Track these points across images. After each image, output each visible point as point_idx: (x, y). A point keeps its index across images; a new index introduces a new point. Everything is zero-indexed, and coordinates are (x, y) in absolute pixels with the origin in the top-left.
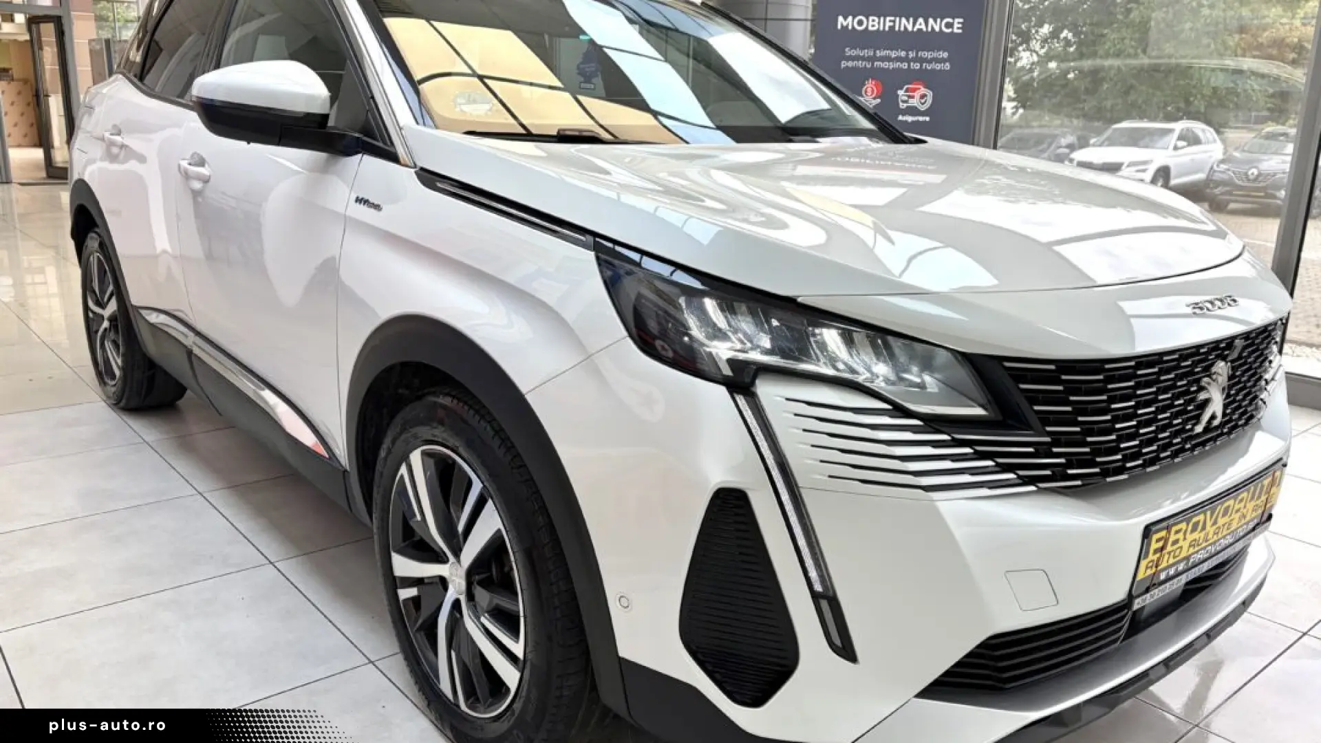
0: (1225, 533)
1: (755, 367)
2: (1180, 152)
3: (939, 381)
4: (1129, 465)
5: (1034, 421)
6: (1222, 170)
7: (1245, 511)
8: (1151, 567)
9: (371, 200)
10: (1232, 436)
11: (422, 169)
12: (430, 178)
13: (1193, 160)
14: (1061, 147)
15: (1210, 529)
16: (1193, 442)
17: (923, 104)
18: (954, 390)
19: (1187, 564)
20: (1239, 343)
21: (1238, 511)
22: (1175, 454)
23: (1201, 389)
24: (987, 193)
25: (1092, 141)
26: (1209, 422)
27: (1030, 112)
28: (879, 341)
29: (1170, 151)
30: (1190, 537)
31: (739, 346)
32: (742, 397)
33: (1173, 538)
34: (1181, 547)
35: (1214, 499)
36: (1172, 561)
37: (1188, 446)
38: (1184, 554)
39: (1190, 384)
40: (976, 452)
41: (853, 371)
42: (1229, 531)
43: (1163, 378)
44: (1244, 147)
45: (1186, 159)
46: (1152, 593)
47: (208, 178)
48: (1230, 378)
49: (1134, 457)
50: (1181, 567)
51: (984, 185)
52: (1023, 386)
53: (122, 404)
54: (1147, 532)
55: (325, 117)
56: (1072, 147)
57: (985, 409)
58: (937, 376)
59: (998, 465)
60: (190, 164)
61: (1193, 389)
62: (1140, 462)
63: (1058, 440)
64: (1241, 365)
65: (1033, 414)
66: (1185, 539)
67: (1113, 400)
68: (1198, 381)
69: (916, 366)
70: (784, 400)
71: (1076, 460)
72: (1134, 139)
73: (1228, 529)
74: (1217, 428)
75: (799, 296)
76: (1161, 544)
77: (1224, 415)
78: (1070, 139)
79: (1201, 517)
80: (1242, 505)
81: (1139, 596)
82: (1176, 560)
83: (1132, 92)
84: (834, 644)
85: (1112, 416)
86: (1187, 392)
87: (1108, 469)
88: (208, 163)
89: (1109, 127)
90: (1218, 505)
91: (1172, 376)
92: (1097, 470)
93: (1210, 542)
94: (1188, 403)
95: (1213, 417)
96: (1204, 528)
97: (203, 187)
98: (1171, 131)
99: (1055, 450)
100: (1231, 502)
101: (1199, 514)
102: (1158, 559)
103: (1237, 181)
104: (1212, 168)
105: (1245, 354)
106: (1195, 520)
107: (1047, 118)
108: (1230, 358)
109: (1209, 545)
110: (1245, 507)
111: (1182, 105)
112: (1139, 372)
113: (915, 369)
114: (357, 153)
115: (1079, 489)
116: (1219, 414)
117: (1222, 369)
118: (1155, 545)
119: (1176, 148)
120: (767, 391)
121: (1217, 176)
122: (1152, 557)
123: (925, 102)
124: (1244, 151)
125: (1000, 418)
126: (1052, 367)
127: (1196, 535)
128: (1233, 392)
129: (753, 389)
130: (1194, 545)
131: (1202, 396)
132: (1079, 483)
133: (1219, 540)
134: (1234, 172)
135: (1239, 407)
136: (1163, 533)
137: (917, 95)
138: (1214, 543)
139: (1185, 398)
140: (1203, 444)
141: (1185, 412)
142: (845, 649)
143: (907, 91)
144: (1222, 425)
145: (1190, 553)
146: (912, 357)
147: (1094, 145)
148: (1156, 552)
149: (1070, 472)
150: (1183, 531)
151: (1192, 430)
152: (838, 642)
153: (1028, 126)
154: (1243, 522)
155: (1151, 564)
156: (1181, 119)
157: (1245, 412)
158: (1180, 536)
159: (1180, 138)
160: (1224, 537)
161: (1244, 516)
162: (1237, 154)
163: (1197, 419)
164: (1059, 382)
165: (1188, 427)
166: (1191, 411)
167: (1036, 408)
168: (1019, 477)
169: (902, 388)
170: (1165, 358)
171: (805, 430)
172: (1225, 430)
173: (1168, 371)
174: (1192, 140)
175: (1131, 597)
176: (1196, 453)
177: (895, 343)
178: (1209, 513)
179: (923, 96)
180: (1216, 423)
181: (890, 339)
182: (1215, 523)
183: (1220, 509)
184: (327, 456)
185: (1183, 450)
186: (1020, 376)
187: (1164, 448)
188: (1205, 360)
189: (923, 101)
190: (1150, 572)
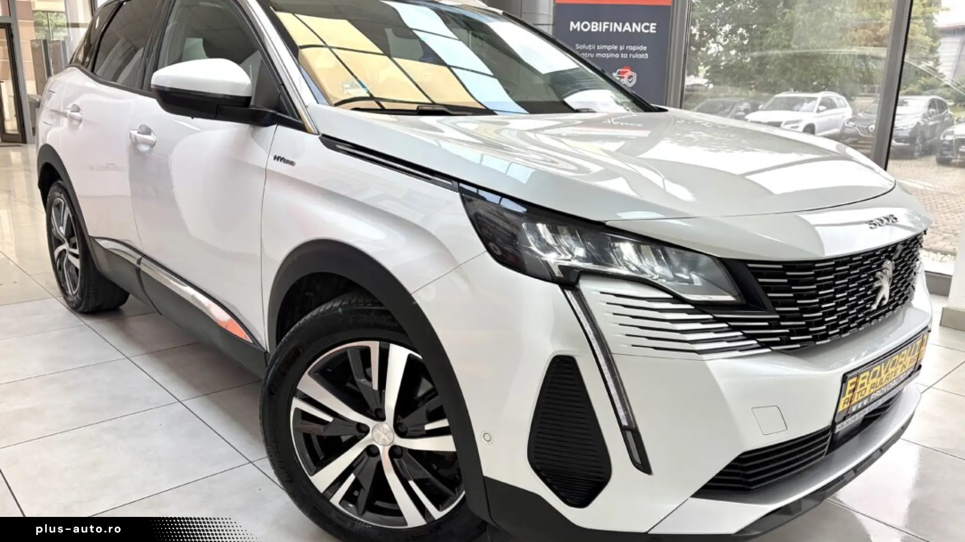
0: (893, 378)
1: (578, 271)
2: (821, 114)
3: (701, 277)
4: (830, 333)
5: (768, 304)
6: (850, 126)
7: (905, 363)
8: (847, 403)
9: (287, 158)
10: (895, 312)
11: (324, 135)
12: (330, 142)
13: (830, 120)
14: (740, 111)
15: (884, 376)
16: (871, 316)
17: (630, 82)
18: (713, 285)
19: (869, 400)
20: (900, 247)
21: (901, 363)
22: (859, 325)
23: (876, 279)
24: (694, 144)
25: (760, 107)
26: (881, 302)
27: (717, 87)
28: (660, 251)
29: (814, 114)
30: (871, 382)
31: (563, 256)
32: (570, 292)
33: (861, 382)
34: (866, 389)
35: (886, 355)
36: (860, 398)
37: (868, 319)
38: (867, 394)
39: (869, 276)
40: (730, 326)
41: (643, 272)
42: (896, 377)
43: (852, 272)
44: (866, 110)
45: (826, 119)
46: (847, 420)
47: (154, 143)
48: (894, 272)
49: (834, 327)
50: (865, 402)
51: (691, 139)
52: (761, 280)
53: (81, 309)
54: (845, 379)
55: (248, 99)
56: (747, 111)
57: (734, 296)
58: (700, 274)
59: (744, 335)
60: (139, 133)
61: (871, 280)
62: (837, 330)
63: (784, 317)
64: (900, 263)
65: (767, 299)
66: (868, 383)
67: (820, 288)
68: (874, 274)
69: (685, 267)
70: (599, 293)
71: (796, 330)
72: (790, 105)
73: (894, 376)
74: (885, 306)
75: (607, 221)
76: (853, 387)
77: (890, 297)
78: (746, 105)
79: (878, 368)
80: (903, 359)
81: (839, 423)
82: (863, 397)
83: (788, 72)
84: (636, 462)
85: (820, 299)
86: (867, 282)
87: (817, 336)
88: (153, 133)
89: (772, 96)
90: (888, 360)
91: (858, 271)
92: (810, 337)
93: (884, 384)
94: (867, 289)
95: (883, 299)
96: (880, 375)
97: (150, 150)
98: (815, 99)
99: (782, 323)
100: (897, 357)
101: (877, 365)
102: (852, 397)
103: (861, 134)
104: (844, 125)
105: (903, 255)
106: (874, 369)
107: (730, 91)
108: (894, 258)
109: (884, 387)
110: (905, 360)
111: (823, 81)
112: (838, 269)
113: (685, 270)
114: (274, 124)
115: (798, 350)
116: (887, 297)
117: (889, 265)
118: (849, 388)
119: (818, 111)
120: (587, 287)
121: (847, 131)
122: (848, 396)
123: (632, 80)
124: (865, 112)
125: (744, 302)
126: (780, 266)
127: (875, 380)
128: (895, 281)
129: (577, 286)
130: (873, 387)
131: (876, 285)
132: (798, 346)
133: (889, 383)
134: (859, 128)
135: (899, 291)
136: (854, 380)
137: (626, 76)
138: (886, 385)
139: (866, 286)
140: (877, 317)
141: (865, 295)
142: (644, 466)
143: (619, 73)
144: (889, 304)
145: (871, 392)
146: (683, 262)
147: (762, 110)
148: (850, 392)
149: (792, 338)
150: (867, 377)
151: (870, 308)
152: (638, 460)
153: (717, 97)
154: (904, 370)
155: (846, 401)
156: (824, 90)
157: (903, 295)
158: (865, 381)
159: (821, 104)
160: (892, 382)
161: (904, 366)
162: (860, 114)
163: (873, 300)
164: (784, 276)
165: (868, 306)
166: (869, 295)
167: (770, 295)
168: (759, 343)
169: (677, 283)
170: (854, 259)
171: (614, 314)
172: (891, 308)
173: (855, 268)
174: (829, 105)
175: (834, 424)
176: (873, 323)
177: (671, 252)
178: (883, 365)
179: (630, 77)
180: (885, 302)
181: (668, 249)
182: (887, 371)
183: (890, 363)
184: (252, 342)
185: (864, 322)
186: (758, 273)
187: (852, 321)
188: (879, 259)
189: (630, 80)
190: (846, 406)
